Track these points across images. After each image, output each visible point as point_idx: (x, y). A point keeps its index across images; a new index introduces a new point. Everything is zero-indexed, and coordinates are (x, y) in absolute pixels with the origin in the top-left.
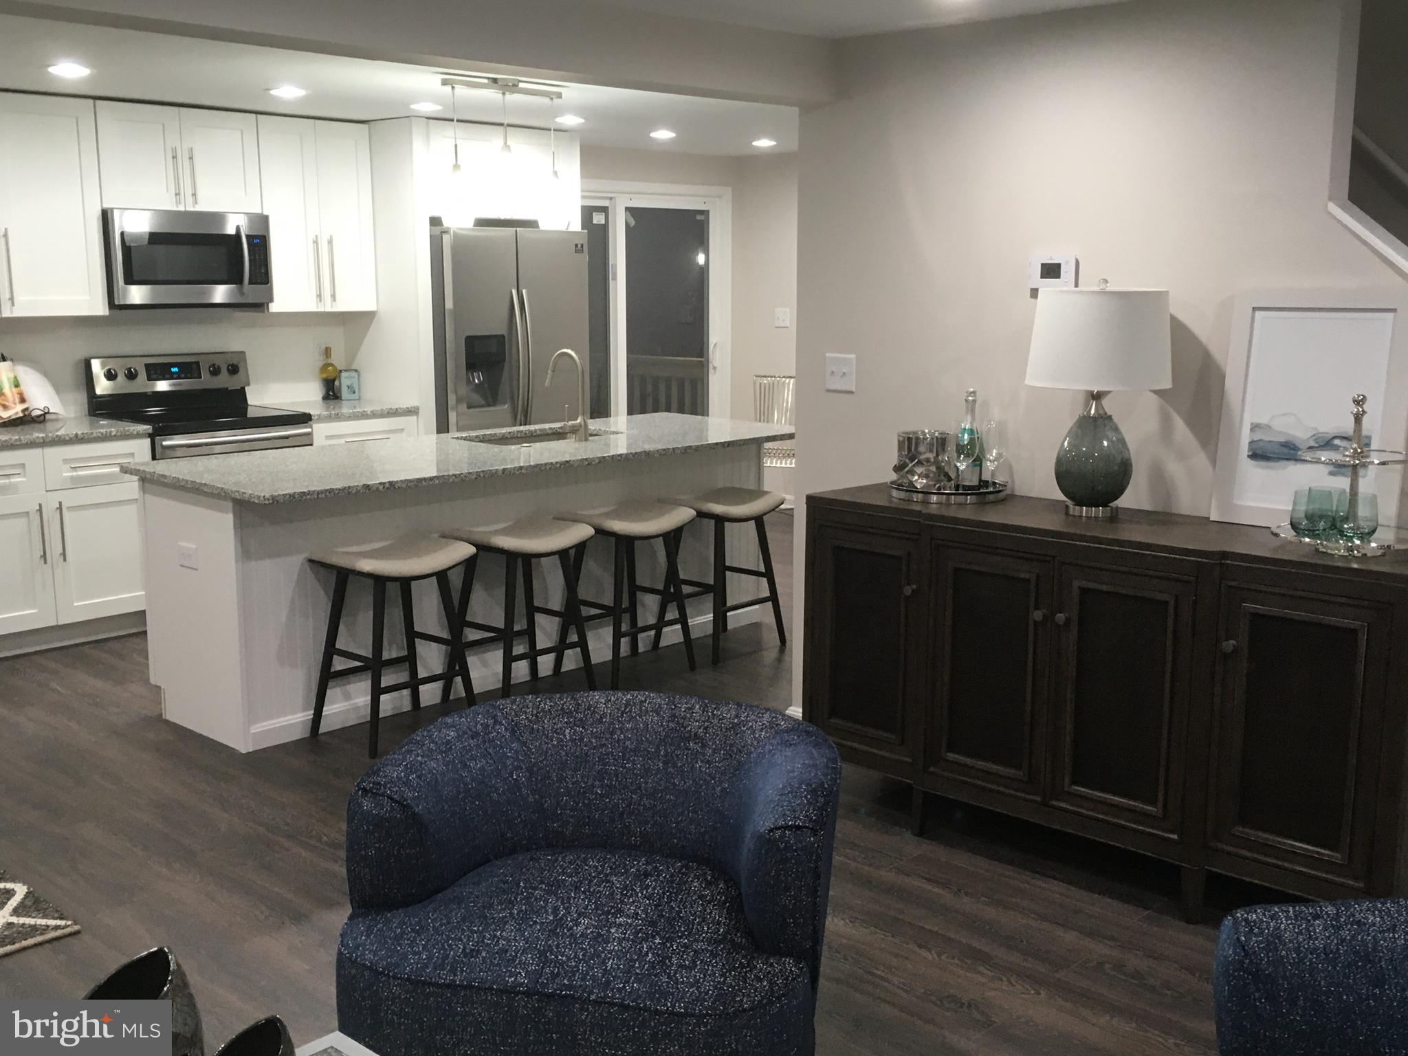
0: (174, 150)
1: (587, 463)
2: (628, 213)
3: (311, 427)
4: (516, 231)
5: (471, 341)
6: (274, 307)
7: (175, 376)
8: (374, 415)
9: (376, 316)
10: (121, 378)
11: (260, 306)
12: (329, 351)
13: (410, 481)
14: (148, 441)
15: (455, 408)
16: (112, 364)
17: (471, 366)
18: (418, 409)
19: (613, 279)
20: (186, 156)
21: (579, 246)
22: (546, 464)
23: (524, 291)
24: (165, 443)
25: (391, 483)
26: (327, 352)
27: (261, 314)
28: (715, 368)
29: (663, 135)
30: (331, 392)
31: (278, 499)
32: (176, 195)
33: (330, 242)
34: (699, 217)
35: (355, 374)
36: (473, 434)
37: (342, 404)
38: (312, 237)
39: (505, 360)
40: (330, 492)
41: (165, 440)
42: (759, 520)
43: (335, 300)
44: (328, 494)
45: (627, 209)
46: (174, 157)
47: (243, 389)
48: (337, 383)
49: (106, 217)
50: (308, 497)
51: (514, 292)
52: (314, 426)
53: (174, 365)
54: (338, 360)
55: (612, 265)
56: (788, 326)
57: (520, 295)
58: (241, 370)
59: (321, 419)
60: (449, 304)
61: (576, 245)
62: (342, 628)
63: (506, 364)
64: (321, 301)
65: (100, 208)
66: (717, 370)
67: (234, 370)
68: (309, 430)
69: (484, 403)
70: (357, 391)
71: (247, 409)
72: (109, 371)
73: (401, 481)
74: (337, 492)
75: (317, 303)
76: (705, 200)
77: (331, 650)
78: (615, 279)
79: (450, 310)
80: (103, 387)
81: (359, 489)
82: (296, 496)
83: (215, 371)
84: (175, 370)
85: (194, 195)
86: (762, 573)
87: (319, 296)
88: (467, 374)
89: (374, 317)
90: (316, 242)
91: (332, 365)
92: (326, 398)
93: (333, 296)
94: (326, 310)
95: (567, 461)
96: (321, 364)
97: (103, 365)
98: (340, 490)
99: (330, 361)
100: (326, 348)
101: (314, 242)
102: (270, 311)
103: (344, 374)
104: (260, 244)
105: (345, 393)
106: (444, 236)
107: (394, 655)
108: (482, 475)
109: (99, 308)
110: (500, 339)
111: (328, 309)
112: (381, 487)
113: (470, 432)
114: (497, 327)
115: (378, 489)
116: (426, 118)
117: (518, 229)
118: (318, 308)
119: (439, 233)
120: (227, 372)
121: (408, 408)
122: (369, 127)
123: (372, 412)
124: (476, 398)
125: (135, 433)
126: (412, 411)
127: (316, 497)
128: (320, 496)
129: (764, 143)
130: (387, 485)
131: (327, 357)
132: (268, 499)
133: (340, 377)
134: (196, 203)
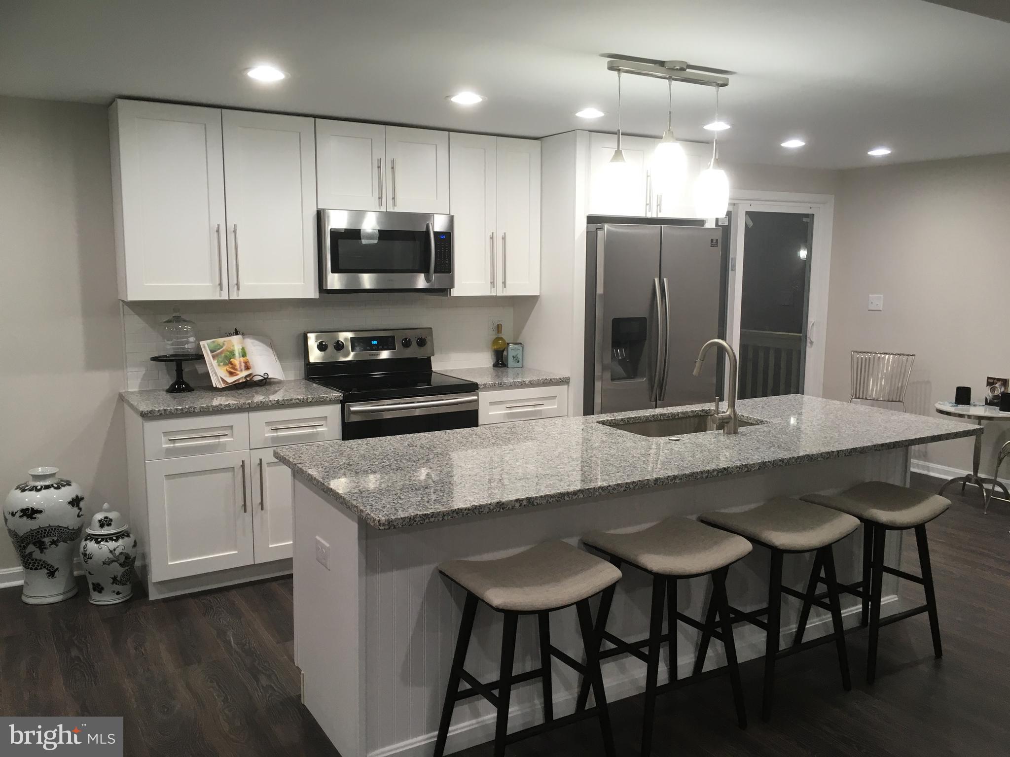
0: (379, 161)
1: (746, 469)
2: (747, 215)
3: (478, 396)
4: (661, 227)
5: (618, 324)
6: (455, 292)
7: (374, 348)
8: (532, 384)
9: (539, 299)
10: (331, 348)
11: (444, 291)
12: (500, 328)
13: (551, 496)
14: (339, 406)
15: (601, 378)
16: (325, 338)
17: (616, 344)
18: (569, 379)
19: (732, 270)
20: (389, 166)
21: (714, 241)
22: (702, 472)
23: (665, 279)
24: (352, 409)
25: (529, 499)
26: (499, 328)
27: (444, 297)
28: (812, 343)
29: (794, 143)
30: (500, 361)
31: (395, 524)
32: (379, 198)
33: (504, 238)
34: (805, 220)
35: (520, 347)
36: (619, 416)
37: (507, 372)
38: (489, 234)
39: (646, 339)
40: (457, 513)
41: (352, 406)
42: (920, 529)
43: (505, 287)
44: (455, 515)
45: (747, 213)
46: (379, 167)
47: (429, 359)
48: (505, 353)
49: (320, 217)
50: (432, 520)
51: (657, 280)
52: (480, 393)
53: (374, 338)
54: (507, 334)
55: (732, 259)
56: (881, 309)
57: (661, 283)
58: (428, 343)
59: (487, 387)
60: (600, 290)
61: (712, 240)
62: (473, 641)
63: (647, 342)
64: (493, 287)
65: (315, 209)
66: (814, 344)
67: (422, 343)
68: (476, 397)
69: (625, 375)
70: (520, 361)
71: (431, 375)
72: (321, 343)
73: (541, 497)
74: (465, 512)
75: (491, 289)
76: (810, 205)
77: (458, 672)
78: (734, 269)
79: (600, 295)
80: (315, 356)
81: (492, 507)
82: (417, 520)
83: (407, 344)
84: (375, 342)
85: (394, 198)
86: (918, 578)
87: (493, 283)
88: (613, 351)
89: (537, 300)
90: (492, 238)
91: (501, 339)
92: (496, 365)
93: (504, 283)
94: (498, 295)
95: (724, 468)
96: (494, 337)
97: (317, 338)
98: (469, 510)
99: (500, 335)
100: (498, 325)
101: (491, 238)
102: (452, 295)
103: (511, 346)
104: (446, 239)
105: (511, 362)
106: (598, 232)
107: (528, 668)
108: (631, 487)
109: (311, 292)
110: (642, 321)
111: (500, 294)
112: (517, 505)
113: (615, 414)
114: (640, 311)
115: (513, 507)
116: (590, 131)
117: (663, 226)
118: (491, 292)
119: (594, 229)
120: (416, 344)
121: (560, 379)
122: (541, 143)
123: (530, 382)
124: (620, 370)
125: (328, 399)
126: (565, 381)
127: (441, 519)
128: (446, 518)
129: (880, 152)
130: (525, 503)
131: (498, 332)
132: (384, 525)
133: (507, 349)
134: (394, 205)
